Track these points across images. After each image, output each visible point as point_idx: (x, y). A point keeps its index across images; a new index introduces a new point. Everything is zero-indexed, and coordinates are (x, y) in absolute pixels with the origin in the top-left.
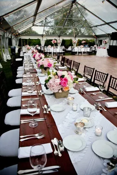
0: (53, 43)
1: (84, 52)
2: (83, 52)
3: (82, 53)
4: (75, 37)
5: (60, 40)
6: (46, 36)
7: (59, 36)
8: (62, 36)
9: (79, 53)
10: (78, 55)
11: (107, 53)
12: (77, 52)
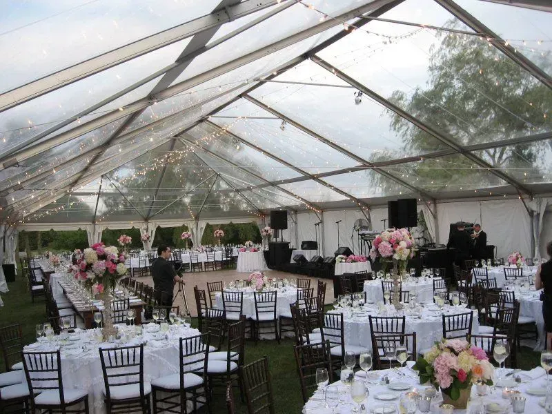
0: (123, 244)
1: (207, 264)
2: (205, 263)
3: (203, 265)
4: (197, 218)
5: (148, 231)
6: (103, 220)
7: (146, 220)
8: (157, 219)
9: (194, 265)
10: (191, 272)
11: (265, 263)
12: (189, 264)
